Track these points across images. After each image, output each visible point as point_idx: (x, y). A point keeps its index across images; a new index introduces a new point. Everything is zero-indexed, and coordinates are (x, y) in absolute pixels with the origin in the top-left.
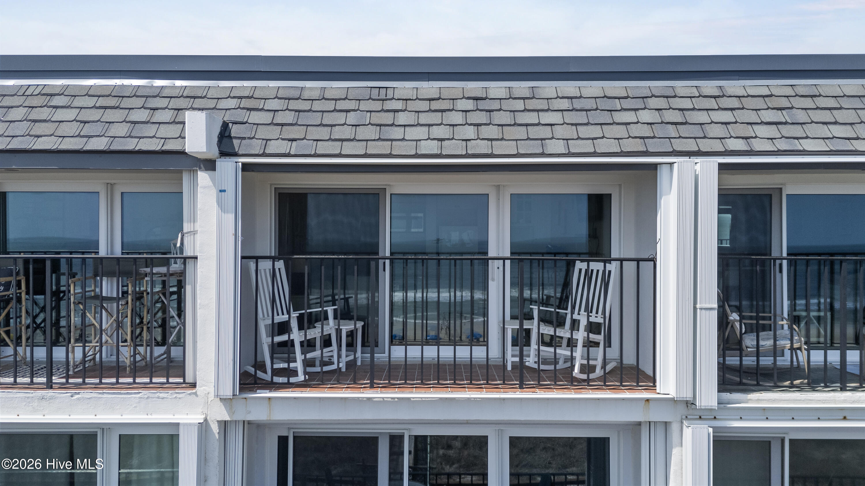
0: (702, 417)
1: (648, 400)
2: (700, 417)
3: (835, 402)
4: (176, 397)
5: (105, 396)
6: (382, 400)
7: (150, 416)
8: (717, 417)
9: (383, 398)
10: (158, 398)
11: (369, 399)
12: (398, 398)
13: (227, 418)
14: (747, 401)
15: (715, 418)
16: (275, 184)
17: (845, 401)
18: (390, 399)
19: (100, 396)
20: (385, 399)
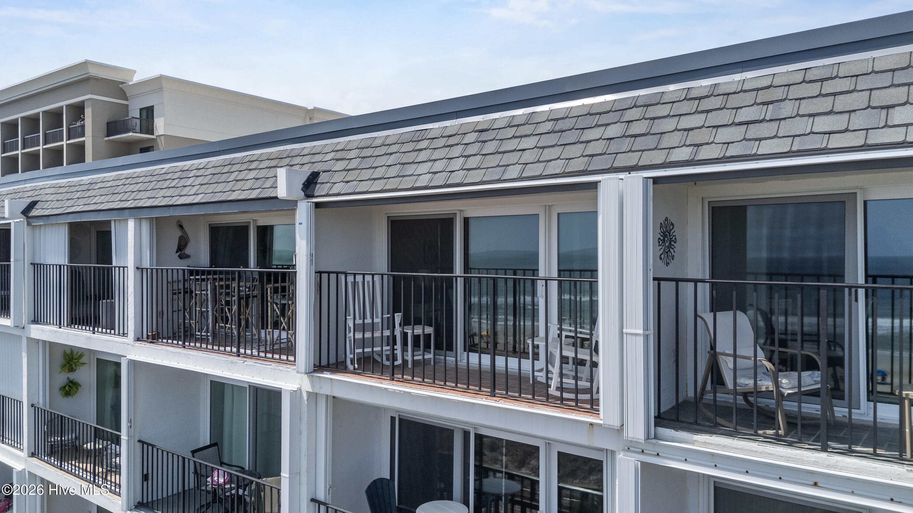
0: (645, 451)
1: (591, 424)
2: (643, 451)
3: (803, 462)
4: (287, 371)
5: (257, 365)
6: (393, 391)
7: (275, 382)
8: (660, 454)
9: (394, 390)
10: (279, 370)
11: (386, 389)
12: (404, 391)
13: (311, 391)
14: (693, 443)
15: (658, 454)
16: (387, 214)
17: (816, 463)
18: (398, 391)
19: (255, 364)
20: (396, 391)
